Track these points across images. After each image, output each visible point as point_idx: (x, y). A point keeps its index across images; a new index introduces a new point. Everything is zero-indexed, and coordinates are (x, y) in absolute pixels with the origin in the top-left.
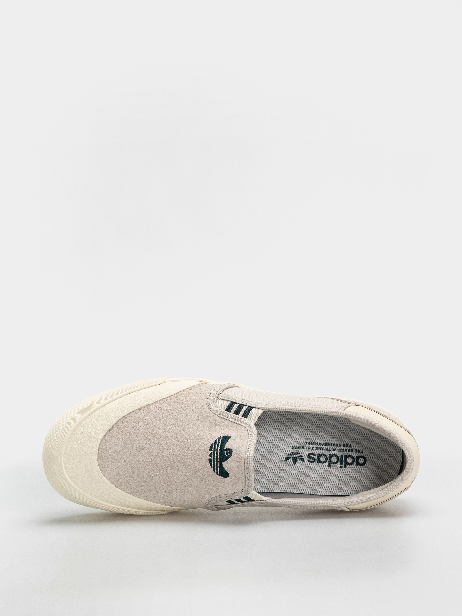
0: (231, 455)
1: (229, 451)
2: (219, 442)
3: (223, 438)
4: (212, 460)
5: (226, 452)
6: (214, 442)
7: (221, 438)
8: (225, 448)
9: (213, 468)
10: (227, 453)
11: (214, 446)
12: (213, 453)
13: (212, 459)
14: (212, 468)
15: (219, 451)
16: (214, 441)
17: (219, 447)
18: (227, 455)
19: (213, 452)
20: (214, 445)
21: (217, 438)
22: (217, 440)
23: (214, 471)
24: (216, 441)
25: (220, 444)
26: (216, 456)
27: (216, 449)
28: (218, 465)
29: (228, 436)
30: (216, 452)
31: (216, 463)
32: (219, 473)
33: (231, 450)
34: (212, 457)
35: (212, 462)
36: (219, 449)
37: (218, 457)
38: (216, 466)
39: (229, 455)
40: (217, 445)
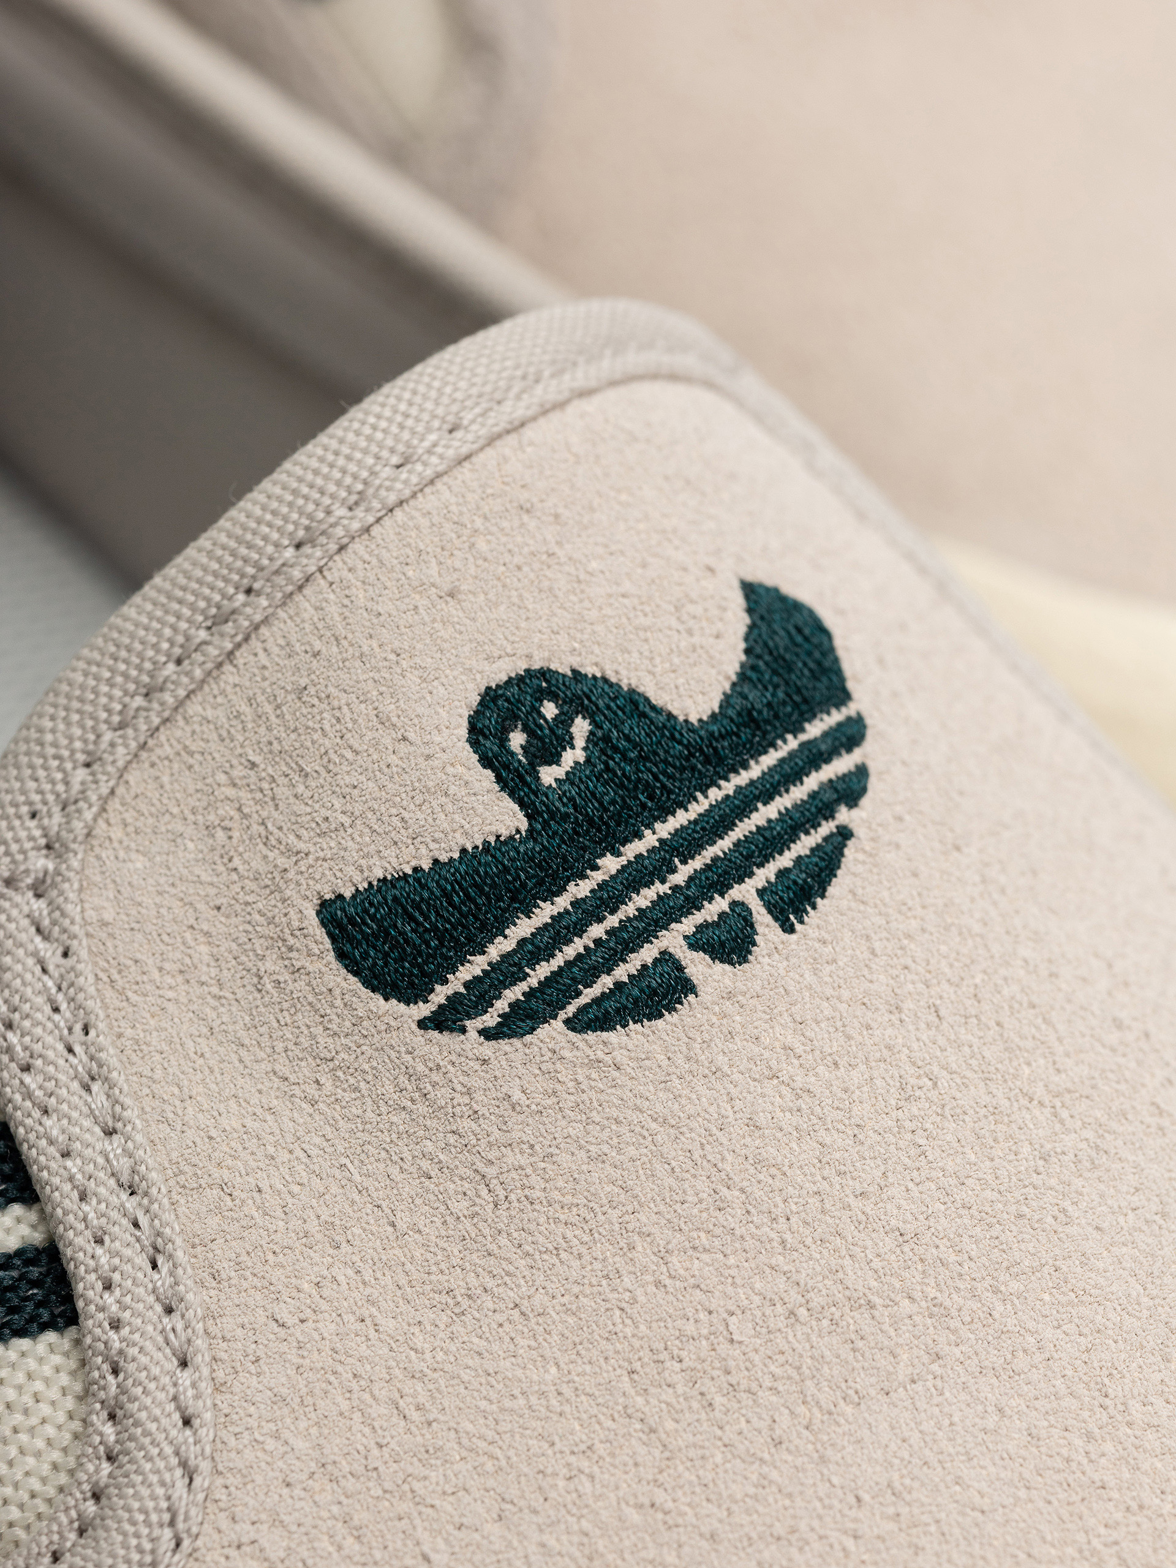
0: (535, 683)
1: (517, 740)
2: (508, 970)
3: (412, 994)
4: (765, 874)
5: (549, 775)
6: (558, 1024)
7: (440, 995)
9: (844, 815)
11: (605, 983)
12: (688, 925)
13: (761, 893)
14: (844, 834)
15: (610, 864)
16: (543, 1031)
17: (563, 902)
18: (581, 727)
19: (674, 940)
20: (589, 994)
21: (471, 1042)
22: (490, 1019)
24: (521, 1021)
25: (523, 928)
26: (697, 864)
27: (613, 921)
28: (755, 771)
29: (341, 955)
30: (644, 898)
31: (766, 813)
32: (835, 717)
33: (476, 733)
34: (734, 904)
35: (785, 860)
36: (581, 889)
37: (681, 819)
38: (798, 793)
39: (550, 710)
40: (558, 961)
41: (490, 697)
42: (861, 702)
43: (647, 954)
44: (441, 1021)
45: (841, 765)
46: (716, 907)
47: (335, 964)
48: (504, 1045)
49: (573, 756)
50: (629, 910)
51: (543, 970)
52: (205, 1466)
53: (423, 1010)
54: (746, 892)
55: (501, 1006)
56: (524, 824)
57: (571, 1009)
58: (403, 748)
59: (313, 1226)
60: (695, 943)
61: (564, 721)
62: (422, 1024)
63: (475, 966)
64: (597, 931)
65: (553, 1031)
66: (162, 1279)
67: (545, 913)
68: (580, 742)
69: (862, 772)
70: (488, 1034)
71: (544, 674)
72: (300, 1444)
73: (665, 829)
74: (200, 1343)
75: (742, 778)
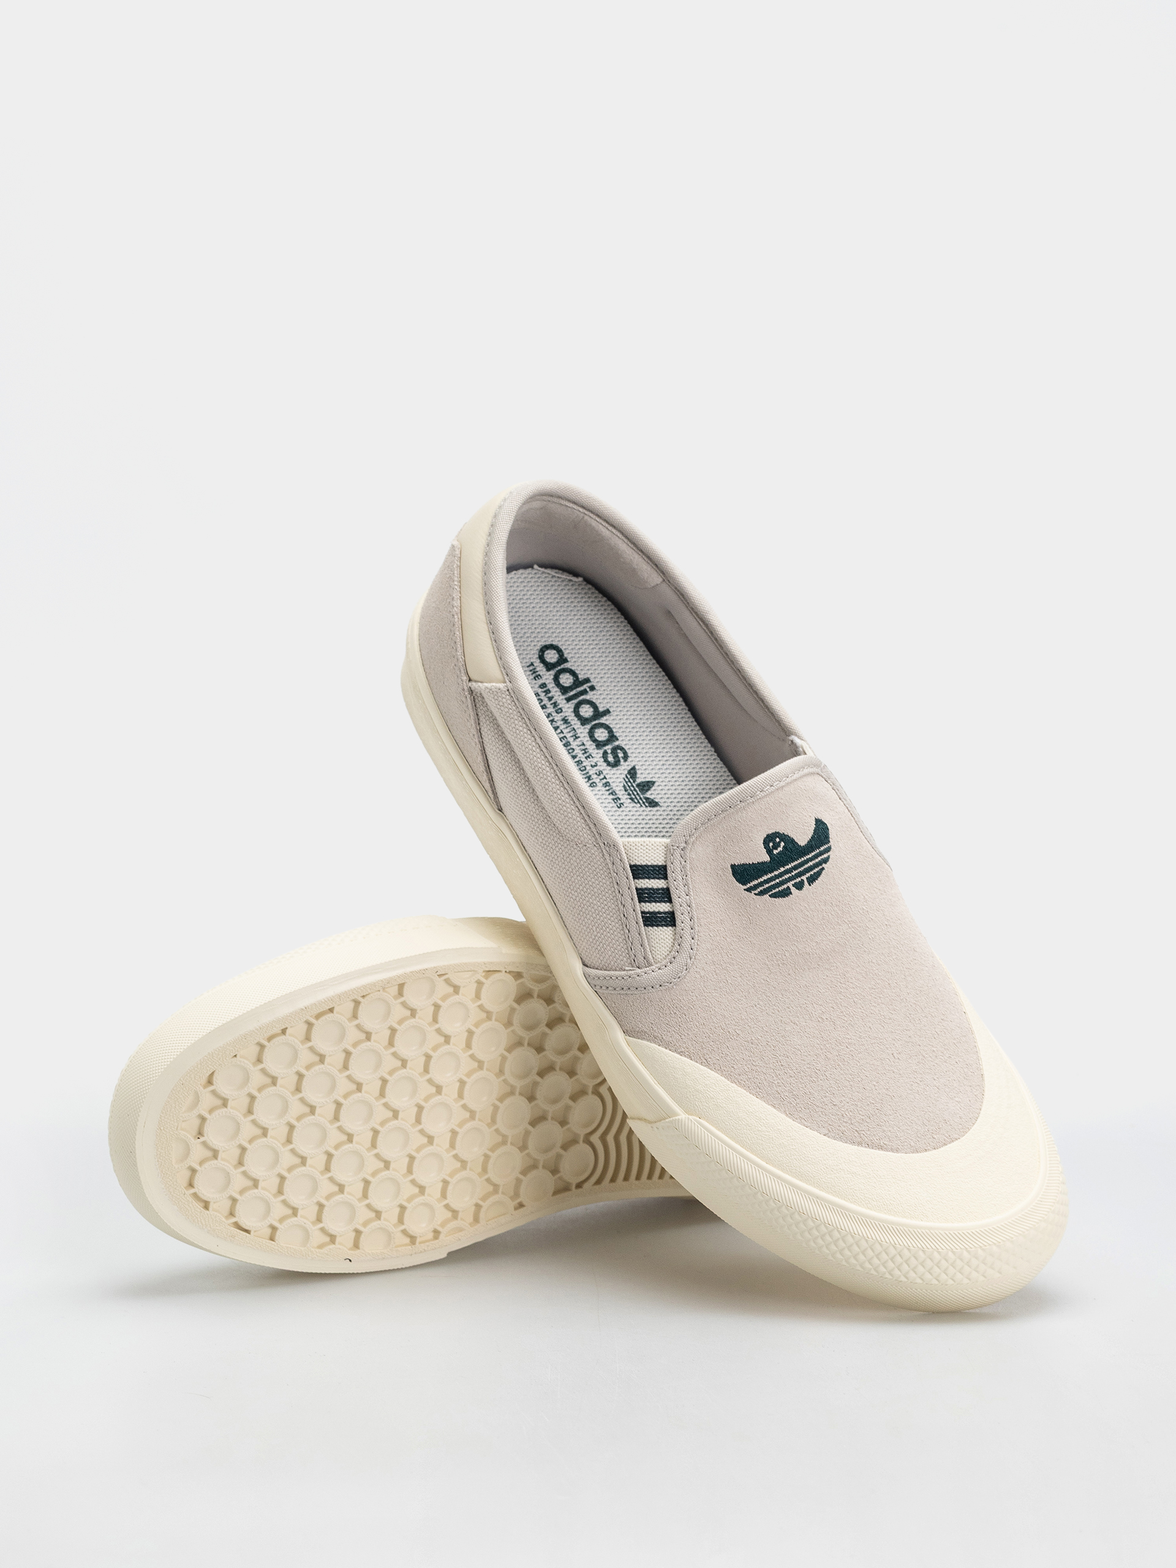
0: (776, 834)
1: (771, 844)
2: (761, 884)
3: (744, 884)
4: (808, 875)
5: (775, 852)
6: (768, 895)
7: (748, 885)
8: (767, 858)
9: (824, 865)
10: (776, 847)
11: (777, 890)
12: (793, 882)
14: (823, 869)
15: (782, 869)
16: (765, 896)
17: (773, 874)
18: (782, 844)
19: (790, 884)
20: (774, 891)
21: (752, 895)
22: (756, 892)
23: (826, 861)
24: (761, 893)
25: (765, 878)
26: (797, 871)
27: (781, 879)
28: (810, 856)
29: (733, 874)
30: (787, 876)
31: (811, 863)
32: (826, 846)
33: (766, 842)
34: (802, 879)
35: (812, 873)
36: (776, 873)
37: (796, 863)
38: (817, 860)
39: (778, 840)
40: (770, 884)
41: (768, 836)
42: (832, 843)
43: (785, 886)
44: (749, 890)
45: (825, 856)
46: (799, 879)
47: (732, 876)
48: (758, 897)
49: (780, 849)
50: (784, 878)
51: (767, 885)
52: (693, 957)
53: (745, 887)
54: (804, 878)
55: (759, 890)
56: (769, 859)
57: (770, 893)
58: (752, 842)
59: (719, 920)
60: (793, 885)
61: (779, 842)
62: (745, 890)
63: (756, 882)
64: (777, 881)
65: (767, 896)
66: (692, 923)
67: (769, 876)
68: (782, 847)
69: (829, 856)
70: (755, 894)
71: (778, 833)
72: (710, 957)
73: (793, 864)
74: (696, 936)
75: (808, 857)
